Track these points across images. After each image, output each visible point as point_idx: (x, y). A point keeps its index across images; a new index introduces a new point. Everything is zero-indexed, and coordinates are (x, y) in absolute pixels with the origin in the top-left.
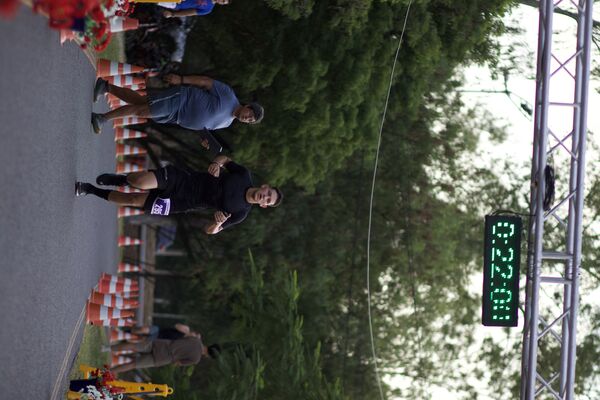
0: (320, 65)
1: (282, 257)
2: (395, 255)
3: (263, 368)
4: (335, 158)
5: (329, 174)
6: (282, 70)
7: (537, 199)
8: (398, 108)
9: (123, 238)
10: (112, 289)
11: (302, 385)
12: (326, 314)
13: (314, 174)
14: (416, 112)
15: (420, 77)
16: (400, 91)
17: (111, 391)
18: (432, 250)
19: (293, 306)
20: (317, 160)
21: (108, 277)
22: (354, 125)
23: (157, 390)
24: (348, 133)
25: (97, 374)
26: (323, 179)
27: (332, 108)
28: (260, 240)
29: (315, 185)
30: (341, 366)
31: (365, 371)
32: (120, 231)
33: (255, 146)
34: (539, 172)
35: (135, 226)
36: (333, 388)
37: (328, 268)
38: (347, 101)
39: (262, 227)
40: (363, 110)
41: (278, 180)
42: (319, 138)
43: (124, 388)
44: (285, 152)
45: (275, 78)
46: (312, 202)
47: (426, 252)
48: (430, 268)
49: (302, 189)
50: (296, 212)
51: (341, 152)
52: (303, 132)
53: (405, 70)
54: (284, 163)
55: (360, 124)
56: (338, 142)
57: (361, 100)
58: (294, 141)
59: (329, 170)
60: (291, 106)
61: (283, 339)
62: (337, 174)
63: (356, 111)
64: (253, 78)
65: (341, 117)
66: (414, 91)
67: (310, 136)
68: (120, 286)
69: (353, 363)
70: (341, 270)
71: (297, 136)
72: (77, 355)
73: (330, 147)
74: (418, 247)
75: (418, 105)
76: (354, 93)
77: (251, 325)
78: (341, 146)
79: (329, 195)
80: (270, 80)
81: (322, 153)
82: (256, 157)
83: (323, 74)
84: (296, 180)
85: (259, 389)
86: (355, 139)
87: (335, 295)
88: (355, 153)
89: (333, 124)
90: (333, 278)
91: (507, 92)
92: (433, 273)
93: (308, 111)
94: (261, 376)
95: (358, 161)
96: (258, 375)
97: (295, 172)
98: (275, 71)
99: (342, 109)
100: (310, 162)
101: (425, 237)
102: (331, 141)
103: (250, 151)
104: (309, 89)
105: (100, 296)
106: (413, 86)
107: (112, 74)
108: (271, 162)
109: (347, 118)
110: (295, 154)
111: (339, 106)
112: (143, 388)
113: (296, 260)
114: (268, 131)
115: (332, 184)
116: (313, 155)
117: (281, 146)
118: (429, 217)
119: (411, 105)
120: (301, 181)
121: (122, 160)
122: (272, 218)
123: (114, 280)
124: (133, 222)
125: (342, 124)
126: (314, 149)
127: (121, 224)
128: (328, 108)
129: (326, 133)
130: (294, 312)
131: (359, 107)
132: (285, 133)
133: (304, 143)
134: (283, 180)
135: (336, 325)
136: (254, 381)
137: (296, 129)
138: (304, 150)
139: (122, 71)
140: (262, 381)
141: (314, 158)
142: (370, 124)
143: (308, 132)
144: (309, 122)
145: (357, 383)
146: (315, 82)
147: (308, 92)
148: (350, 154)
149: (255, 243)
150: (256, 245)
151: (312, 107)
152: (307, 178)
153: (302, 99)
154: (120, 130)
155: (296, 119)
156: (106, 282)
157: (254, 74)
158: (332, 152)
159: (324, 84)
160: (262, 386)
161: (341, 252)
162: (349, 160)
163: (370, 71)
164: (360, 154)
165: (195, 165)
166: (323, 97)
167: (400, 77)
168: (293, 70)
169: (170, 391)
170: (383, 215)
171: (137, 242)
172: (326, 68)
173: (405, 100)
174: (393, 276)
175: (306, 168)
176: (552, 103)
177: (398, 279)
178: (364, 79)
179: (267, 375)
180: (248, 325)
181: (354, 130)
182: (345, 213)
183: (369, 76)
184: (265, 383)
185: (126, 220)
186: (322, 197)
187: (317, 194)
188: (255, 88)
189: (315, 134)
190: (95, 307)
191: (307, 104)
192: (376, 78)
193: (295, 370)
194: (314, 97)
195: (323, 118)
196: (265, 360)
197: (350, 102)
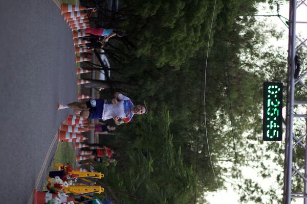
0: (181, 4)
1: (164, 103)
2: (223, 100)
3: (152, 161)
4: (190, 51)
5: (187, 60)
6: (161, 6)
7: (291, 73)
8: (222, 25)
9: (81, 95)
10: (73, 123)
11: (173, 169)
12: (187, 131)
13: (179, 60)
14: (231, 27)
15: (233, 8)
16: (223, 16)
17: (71, 177)
18: (242, 97)
19: (168, 129)
20: (181, 52)
21: (72, 116)
22: (199, 34)
23: (96, 176)
24: (196, 38)
25: (63, 168)
26: (184, 62)
27: (187, 25)
28: (152, 94)
29: (180, 66)
30: (195, 158)
31: (207, 160)
32: (79, 92)
33: (148, 46)
34: (292, 59)
35: (88, 89)
36: (189, 170)
37: (188, 107)
38: (195, 22)
39: (153, 87)
40: (204, 26)
41: (161, 64)
42: (181, 41)
43: (78, 175)
44: (164, 49)
45: (157, 11)
46: (179, 74)
47: (238, 98)
48: (241, 106)
49: (173, 67)
50: (171, 79)
51: (193, 48)
52: (173, 38)
53: (225, 5)
54: (163, 55)
55: (202, 34)
56: (191, 43)
57: (202, 21)
58: (169, 43)
59: (187, 58)
60: (166, 25)
61: (163, 146)
62: (191, 59)
63: (200, 27)
64: (146, 10)
65: (193, 30)
66: (230, 16)
67: (176, 40)
68: (77, 121)
69: (202, 157)
70: (195, 109)
71: (170, 41)
72: (53, 158)
73: (187, 46)
74: (235, 95)
75: (232, 23)
76: (198, 17)
77: (146, 139)
78: (192, 45)
79: (187, 70)
80: (155, 12)
81: (183, 49)
82: (149, 52)
83: (182, 8)
84: (170, 63)
85: (151, 172)
86: (200, 41)
87: (192, 122)
88: (200, 49)
89: (188, 34)
90: (191, 113)
91: (279, 16)
92: (242, 109)
93: (175, 28)
94: (152, 166)
95: (202, 52)
96: (150, 165)
97: (170, 59)
98: (157, 7)
99: (192, 26)
100: (177, 54)
101: (238, 90)
102: (188, 42)
103: (146, 49)
104: (176, 16)
105: (66, 127)
106: (230, 13)
107: (69, 11)
108: (157, 54)
109: (196, 31)
110: (169, 50)
111: (191, 25)
112: (88, 175)
113: (171, 104)
114: (155, 38)
115: (189, 65)
116: (179, 50)
117: (162, 45)
118: (240, 79)
119: (229, 23)
120: (172, 64)
121: (79, 55)
122: (158, 83)
123: (75, 118)
124: (87, 87)
125: (193, 34)
126: (179, 47)
127: (79, 88)
128: (186, 26)
129: (184, 39)
130: (168, 132)
131: (201, 25)
132: (164, 39)
133: (173, 44)
134: (163, 63)
135: (192, 137)
136: (148, 168)
137: (169, 37)
138: (173, 48)
139: (74, 9)
140: (152, 169)
141: (179, 51)
142: (207, 33)
143: (175, 38)
144: (176, 33)
145: (203, 167)
146: (178, 12)
147: (175, 18)
148: (198, 49)
149: (149, 95)
150: (151, 97)
151: (177, 25)
152: (176, 62)
153: (171, 21)
154: (77, 40)
155: (169, 32)
156: (70, 119)
157: (147, 9)
158: (188, 49)
159: (183, 13)
160: (152, 171)
161: (195, 99)
162: (198, 52)
163: (207, 6)
164: (203, 49)
165: (118, 56)
166: (183, 19)
167: (223, 9)
168: (167, 6)
169: (102, 176)
170: (215, 80)
171: (88, 97)
172: (184, 5)
173: (226, 21)
174: (222, 111)
175: (175, 57)
176: (298, 22)
177: (224, 113)
178: (203, 10)
179: (154, 165)
180: (144, 139)
181: (199, 37)
182: (196, 79)
183: (206, 9)
184: (154, 169)
185: (83, 86)
186: (184, 71)
187: (181, 70)
188: (147, 16)
189: (179, 39)
190: (63, 133)
191: (174, 24)
192: (210, 9)
193: (169, 162)
194: (178, 20)
195: (183, 31)
196: (153, 157)
197: (197, 22)
